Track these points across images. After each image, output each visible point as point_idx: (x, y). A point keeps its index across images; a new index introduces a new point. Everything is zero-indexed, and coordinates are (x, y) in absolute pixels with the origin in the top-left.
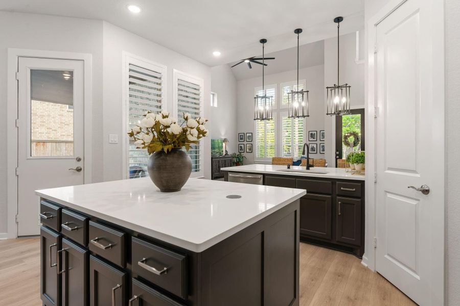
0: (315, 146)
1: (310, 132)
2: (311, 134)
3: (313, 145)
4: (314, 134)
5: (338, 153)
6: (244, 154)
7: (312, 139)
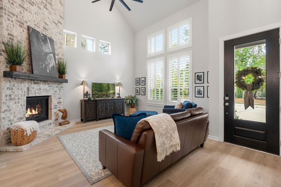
0: (202, 89)
1: (196, 74)
2: (198, 76)
3: (199, 88)
4: (201, 75)
5: (227, 98)
6: (139, 97)
7: (199, 82)
